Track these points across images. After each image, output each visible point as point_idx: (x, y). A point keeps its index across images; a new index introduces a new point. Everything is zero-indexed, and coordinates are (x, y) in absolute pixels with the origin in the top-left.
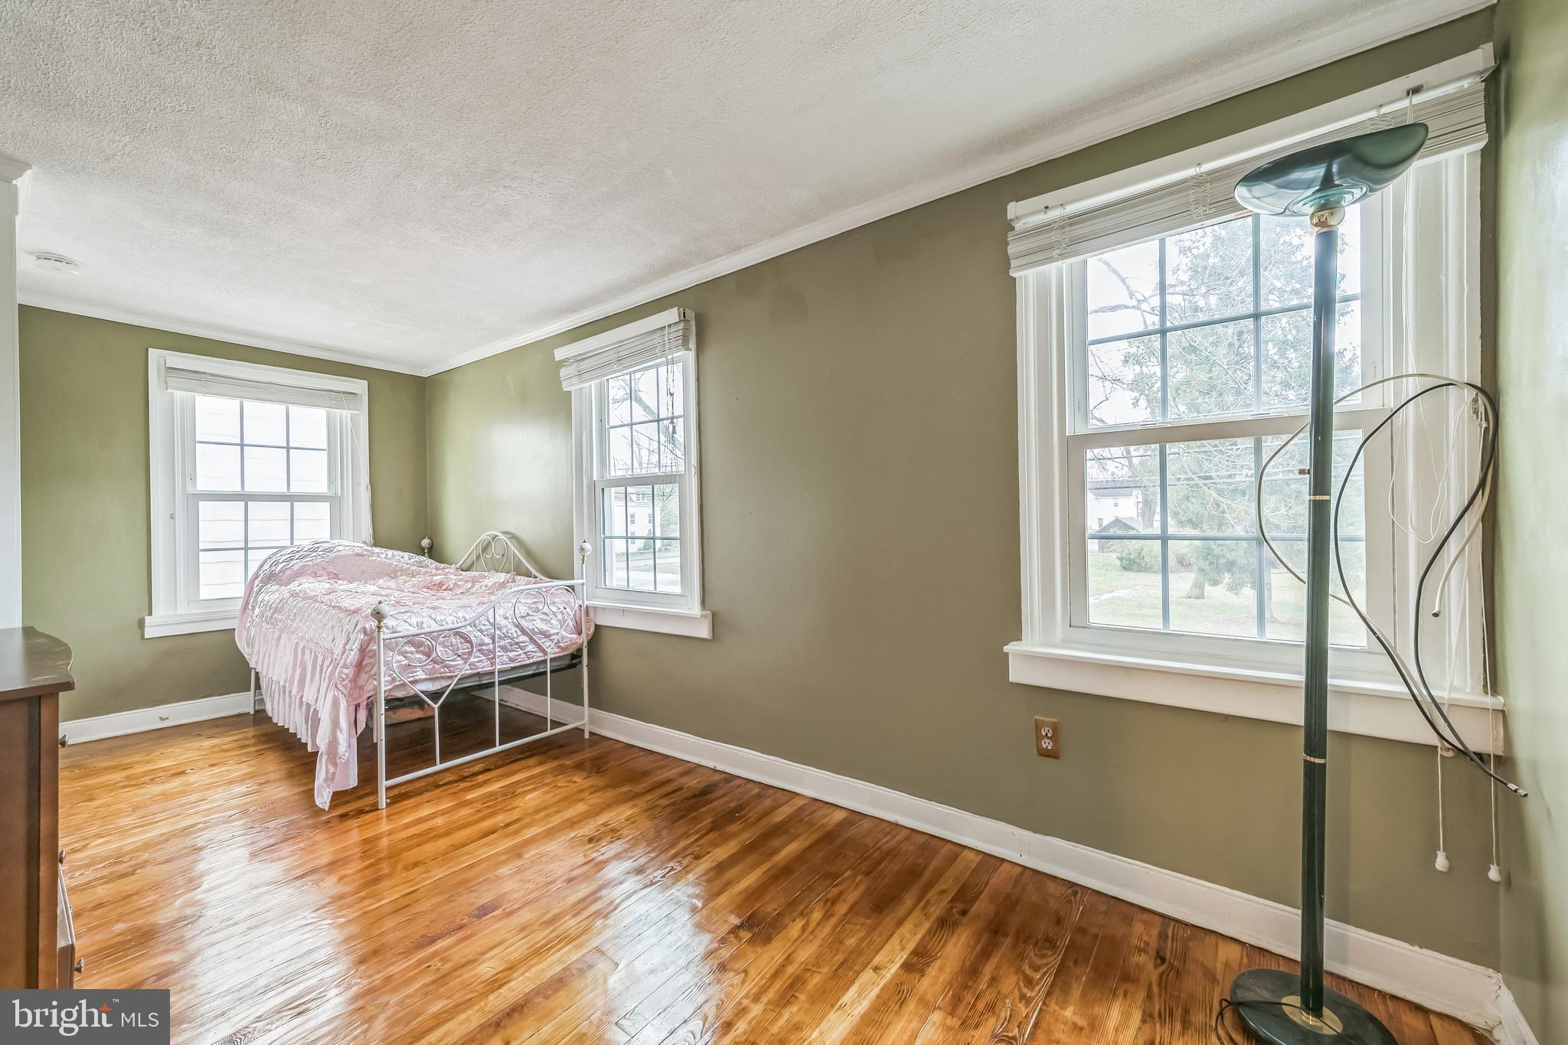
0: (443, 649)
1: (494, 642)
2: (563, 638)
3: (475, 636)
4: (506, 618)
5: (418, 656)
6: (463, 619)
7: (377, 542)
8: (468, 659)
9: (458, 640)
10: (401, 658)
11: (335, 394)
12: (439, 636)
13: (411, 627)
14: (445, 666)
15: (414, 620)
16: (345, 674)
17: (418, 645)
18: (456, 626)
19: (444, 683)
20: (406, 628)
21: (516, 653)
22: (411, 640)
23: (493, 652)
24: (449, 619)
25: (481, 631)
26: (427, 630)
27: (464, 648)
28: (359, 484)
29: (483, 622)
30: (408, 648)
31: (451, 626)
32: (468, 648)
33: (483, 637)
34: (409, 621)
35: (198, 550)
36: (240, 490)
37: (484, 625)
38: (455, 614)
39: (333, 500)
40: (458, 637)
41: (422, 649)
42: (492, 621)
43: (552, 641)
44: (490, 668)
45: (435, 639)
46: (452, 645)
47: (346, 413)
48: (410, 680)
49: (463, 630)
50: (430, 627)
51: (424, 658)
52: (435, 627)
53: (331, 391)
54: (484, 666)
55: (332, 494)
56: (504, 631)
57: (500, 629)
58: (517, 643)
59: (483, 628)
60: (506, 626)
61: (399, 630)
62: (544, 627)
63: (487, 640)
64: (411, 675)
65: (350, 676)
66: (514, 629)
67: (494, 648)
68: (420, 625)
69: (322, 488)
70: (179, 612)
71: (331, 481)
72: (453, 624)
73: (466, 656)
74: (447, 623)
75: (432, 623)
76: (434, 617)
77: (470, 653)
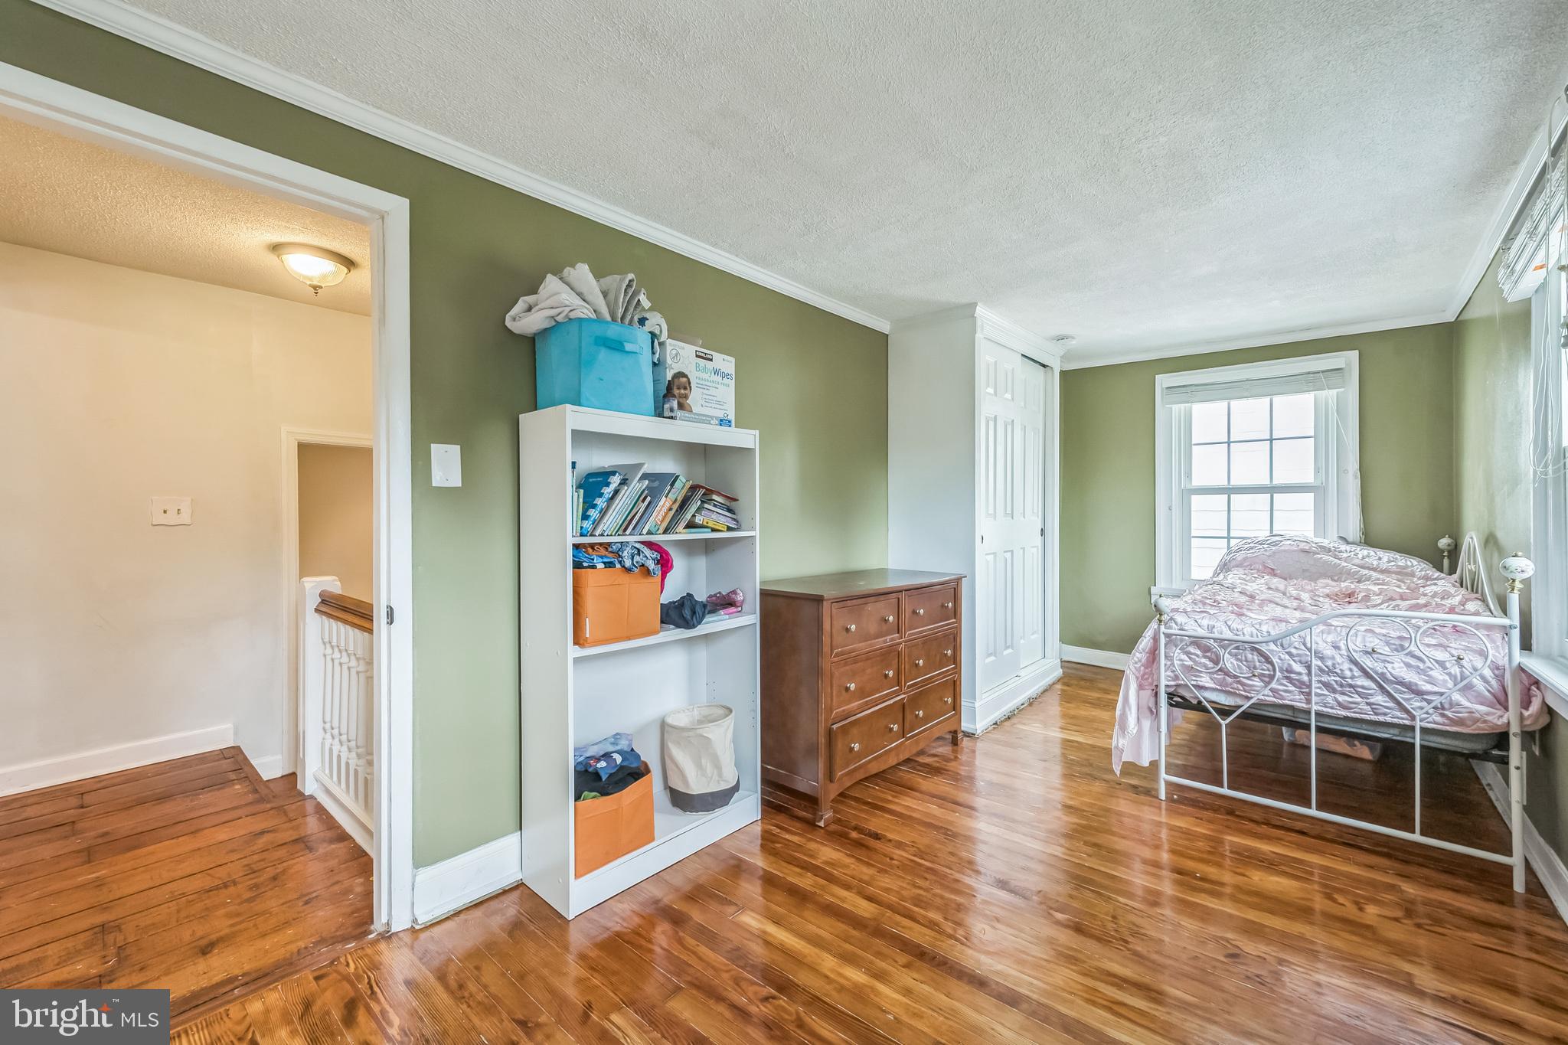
0: (1235, 662)
1: (1309, 674)
2: (1452, 705)
3: (1279, 658)
4: (1337, 648)
5: (1203, 660)
6: (1266, 634)
7: (1369, 540)
8: (1269, 683)
9: (1256, 658)
10: (1184, 657)
11: (1312, 375)
12: (1230, 645)
13: (1199, 628)
14: (1239, 682)
15: (1205, 622)
16: (1138, 658)
17: (1206, 650)
18: (1255, 639)
19: (1239, 702)
20: (1193, 628)
21: (1350, 700)
22: (1196, 641)
23: (1309, 686)
24: (1248, 630)
25: (1290, 654)
26: (1216, 635)
27: (1263, 668)
28: (1346, 471)
29: (1296, 644)
30: (1192, 649)
31: (1247, 638)
32: (1269, 670)
33: (1292, 663)
34: (1199, 621)
35: (1190, 537)
36: (1226, 483)
37: (1295, 648)
38: (1257, 626)
39: (1316, 490)
40: (1255, 653)
41: (1209, 654)
42: (1309, 645)
43: (1429, 702)
44: (1304, 706)
45: (1224, 647)
46: (1246, 661)
47: (1331, 394)
48: (1193, 683)
49: (1263, 648)
50: (1221, 634)
51: (1210, 665)
52: (1228, 634)
53: (1309, 373)
54: (1297, 700)
55: (1318, 483)
56: (1329, 663)
57: (1322, 659)
58: (1351, 686)
59: (1294, 651)
60: (1333, 658)
61: (1186, 628)
62: (1410, 676)
63: (1297, 667)
64: (1194, 678)
65: (1143, 660)
66: (1346, 666)
67: (1310, 681)
68: (1211, 628)
69: (1309, 478)
70: (1174, 587)
71: (1317, 470)
72: (1252, 637)
73: (1267, 679)
74: (1243, 634)
75: (1225, 629)
76: (1229, 623)
77: (1272, 677)
